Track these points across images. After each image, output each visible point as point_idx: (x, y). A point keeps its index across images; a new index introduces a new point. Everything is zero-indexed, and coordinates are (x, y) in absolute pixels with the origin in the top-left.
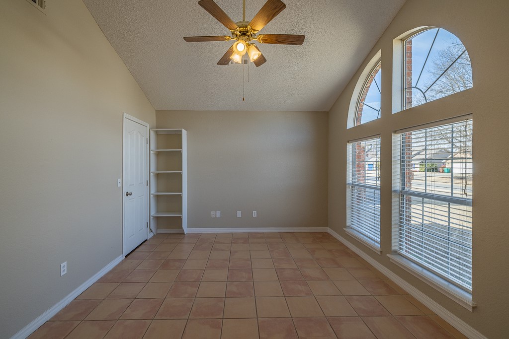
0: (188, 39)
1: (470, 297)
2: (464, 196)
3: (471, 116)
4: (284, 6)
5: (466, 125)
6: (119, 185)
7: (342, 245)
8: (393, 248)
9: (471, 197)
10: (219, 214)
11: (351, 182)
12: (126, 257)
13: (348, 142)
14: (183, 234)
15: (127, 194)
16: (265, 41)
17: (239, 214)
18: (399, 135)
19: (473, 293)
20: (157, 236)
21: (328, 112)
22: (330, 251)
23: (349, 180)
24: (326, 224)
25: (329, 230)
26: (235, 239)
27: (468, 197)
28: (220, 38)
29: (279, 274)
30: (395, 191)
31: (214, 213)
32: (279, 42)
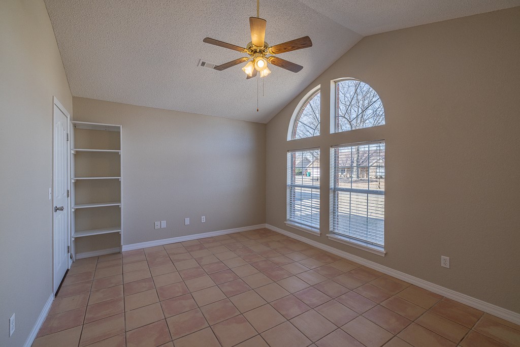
0: (208, 40)
1: (383, 250)
2: (379, 190)
3: (384, 141)
4: (311, 45)
5: (380, 146)
6: (50, 198)
7: (283, 235)
8: (330, 230)
9: (384, 190)
10: (164, 224)
11: (290, 184)
12: (56, 295)
13: (288, 151)
14: (120, 253)
15: (57, 209)
16: (273, 62)
17: (187, 221)
18: (334, 149)
19: (385, 247)
20: (76, 263)
21: (266, 124)
22: (278, 241)
23: (289, 182)
24: (264, 222)
25: (267, 226)
26: (189, 247)
27: (381, 190)
28: (239, 49)
29: (256, 267)
30: (331, 188)
31: (157, 223)
32: (282, 66)
